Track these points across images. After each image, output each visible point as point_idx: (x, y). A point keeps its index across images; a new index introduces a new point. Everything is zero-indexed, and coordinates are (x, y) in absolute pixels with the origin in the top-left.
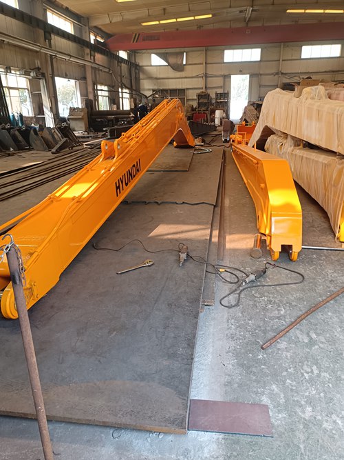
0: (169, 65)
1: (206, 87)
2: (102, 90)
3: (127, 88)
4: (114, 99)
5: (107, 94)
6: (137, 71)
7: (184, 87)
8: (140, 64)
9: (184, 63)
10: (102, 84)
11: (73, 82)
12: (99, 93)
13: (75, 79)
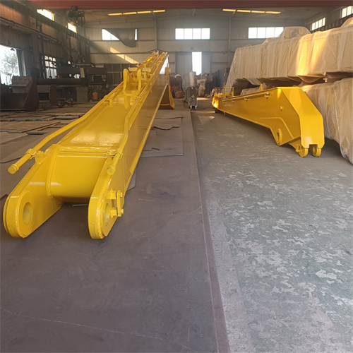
0: (120, 40)
6: (87, 46)
8: (91, 39)
9: (136, 39)
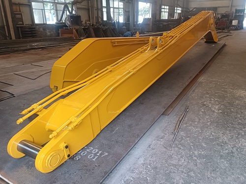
1: (231, 6)
2: (164, 8)
3: (180, 7)
4: (171, 14)
5: (167, 10)
7: (217, 6)
10: (165, 5)
11: (149, 4)
12: (163, 10)
13: (150, 3)
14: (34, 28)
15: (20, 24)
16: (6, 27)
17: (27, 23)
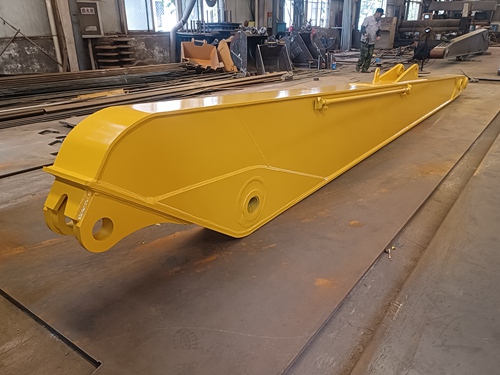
14: (126, 43)
15: (91, 33)
16: (55, 39)
17: (108, 30)
